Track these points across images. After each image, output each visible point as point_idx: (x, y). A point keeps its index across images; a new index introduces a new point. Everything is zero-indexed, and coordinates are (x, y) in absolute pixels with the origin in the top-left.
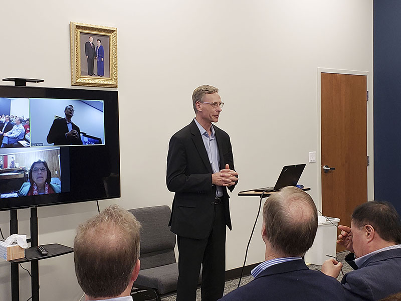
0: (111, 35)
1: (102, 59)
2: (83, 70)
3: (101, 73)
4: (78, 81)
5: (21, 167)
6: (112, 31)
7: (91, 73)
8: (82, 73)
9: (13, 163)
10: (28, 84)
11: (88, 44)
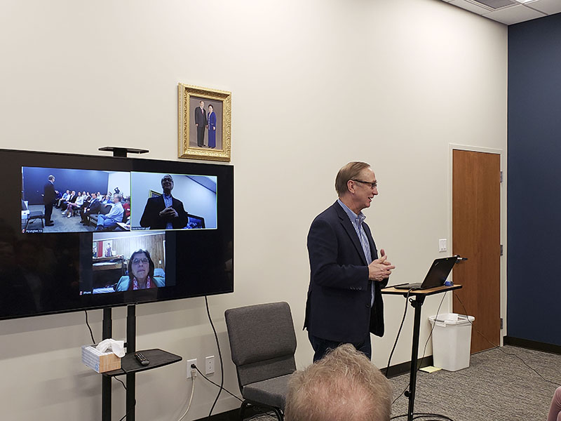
0: (225, 100)
1: (214, 128)
2: (193, 141)
3: (212, 145)
4: (186, 153)
5: (118, 256)
6: (226, 96)
7: (201, 144)
8: (191, 144)
9: (109, 250)
10: (129, 155)
11: (198, 109)
